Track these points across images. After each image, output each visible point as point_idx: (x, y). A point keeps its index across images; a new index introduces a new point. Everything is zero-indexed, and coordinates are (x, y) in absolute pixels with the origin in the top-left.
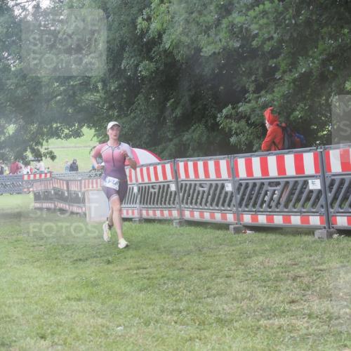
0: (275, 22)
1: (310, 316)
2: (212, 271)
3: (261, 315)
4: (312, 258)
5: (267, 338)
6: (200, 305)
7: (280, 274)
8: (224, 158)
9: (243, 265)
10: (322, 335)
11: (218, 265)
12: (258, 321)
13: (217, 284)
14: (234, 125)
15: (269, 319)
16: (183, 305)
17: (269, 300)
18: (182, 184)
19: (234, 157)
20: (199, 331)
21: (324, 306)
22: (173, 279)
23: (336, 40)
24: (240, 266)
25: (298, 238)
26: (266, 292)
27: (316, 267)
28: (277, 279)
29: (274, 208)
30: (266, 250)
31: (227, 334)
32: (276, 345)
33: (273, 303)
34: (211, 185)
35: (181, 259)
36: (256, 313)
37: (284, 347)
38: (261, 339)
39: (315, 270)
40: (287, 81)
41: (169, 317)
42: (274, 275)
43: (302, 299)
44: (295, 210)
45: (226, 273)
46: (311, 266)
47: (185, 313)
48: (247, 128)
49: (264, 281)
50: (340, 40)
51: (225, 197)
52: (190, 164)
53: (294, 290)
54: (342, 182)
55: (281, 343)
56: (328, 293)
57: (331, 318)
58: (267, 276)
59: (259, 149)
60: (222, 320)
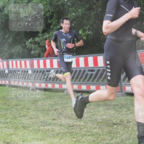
0: (49, 3)
1: (61, 125)
2: (21, 106)
3: (41, 125)
4: (63, 102)
5: (43, 134)
6: (16, 120)
7: (50, 108)
8: (28, 60)
9: (35, 104)
10: (65, 133)
11: (24, 104)
12: (39, 127)
13: (24, 112)
14: (33, 46)
15: (44, 126)
16: (8, 120)
17: (44, 119)
18: (10, 70)
19: (33, 60)
20: (14, 131)
21: (67, 122)
22: (5, 109)
24: (33, 105)
25: (57, 94)
26: (43, 115)
27: (64, 106)
28: (48, 110)
29: (48, 81)
30: (44, 98)
31: (26, 132)
32: (46, 137)
33: (46, 120)
34: (22, 71)
35: (9, 101)
36: (39, 124)
37: (50, 138)
38: (40, 135)
39: (64, 107)
40: (55, 29)
41: (2, 125)
42: (47, 109)
43: (58, 119)
44: (57, 82)
45: (27, 107)
46: (62, 105)
47: (9, 124)
48: (39, 48)
49: (43, 111)
50: (77, 14)
51: (28, 76)
52: (14, 62)
53: (55, 115)
54: (76, 71)
55: (48, 136)
56: (69, 116)
57: (69, 126)
58: (44, 109)
59: (43, 56)
60: (25, 127)
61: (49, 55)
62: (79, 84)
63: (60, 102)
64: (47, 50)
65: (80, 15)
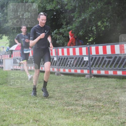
1: (82, 106)
3: (65, 105)
4: (84, 85)
5: (67, 113)
6: (43, 101)
7: (73, 90)
8: (54, 48)
9: (60, 87)
11: (51, 87)
12: (64, 107)
14: (58, 36)
15: (68, 106)
16: (37, 101)
17: (68, 100)
19: (58, 48)
20: (42, 110)
21: (88, 102)
23: (95, 7)
24: (58, 87)
25: (79, 78)
26: (67, 97)
27: (85, 88)
29: (71, 67)
30: (68, 82)
31: (52, 112)
32: (70, 116)
33: (69, 101)
36: (64, 104)
37: (73, 117)
38: (65, 114)
39: (85, 89)
40: (77, 21)
41: (32, 105)
42: (70, 91)
43: (80, 100)
44: (79, 68)
45: (53, 90)
46: (83, 88)
47: (38, 104)
48: (63, 38)
49: (67, 93)
50: (97, 7)
51: (54, 62)
53: (77, 96)
54: (96, 58)
55: (72, 115)
56: (89, 98)
57: (90, 107)
58: (68, 91)
59: (67, 45)
60: (51, 107)
61: (72, 44)
62: (99, 69)
63: (82, 85)
64: (70, 40)
65: (99, 9)
